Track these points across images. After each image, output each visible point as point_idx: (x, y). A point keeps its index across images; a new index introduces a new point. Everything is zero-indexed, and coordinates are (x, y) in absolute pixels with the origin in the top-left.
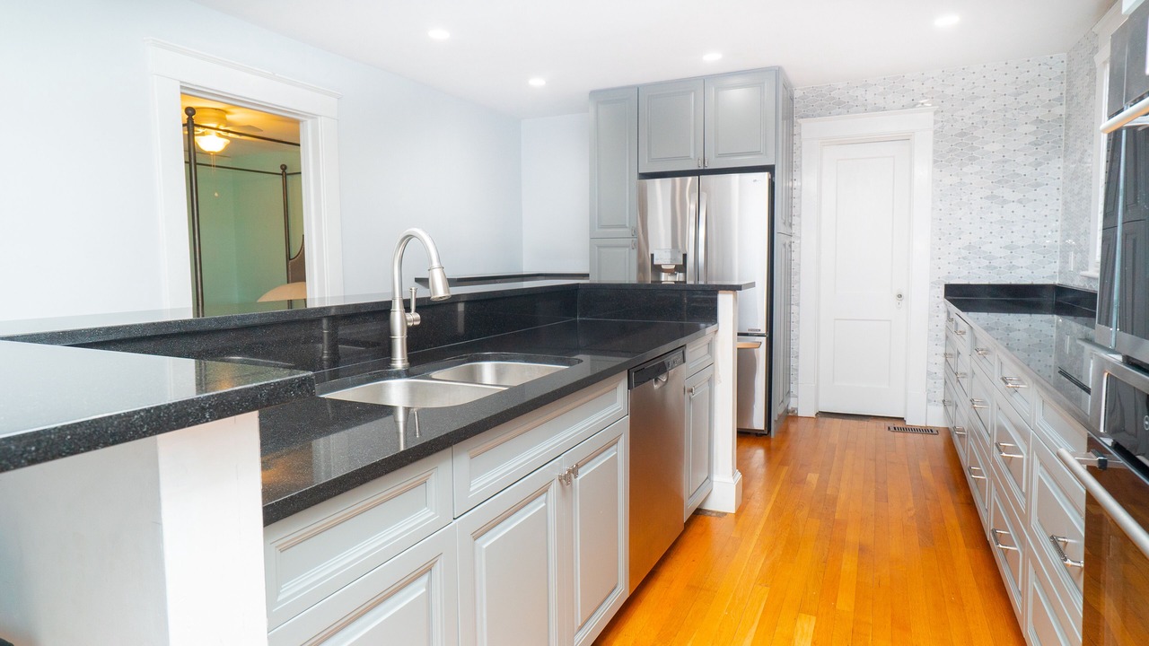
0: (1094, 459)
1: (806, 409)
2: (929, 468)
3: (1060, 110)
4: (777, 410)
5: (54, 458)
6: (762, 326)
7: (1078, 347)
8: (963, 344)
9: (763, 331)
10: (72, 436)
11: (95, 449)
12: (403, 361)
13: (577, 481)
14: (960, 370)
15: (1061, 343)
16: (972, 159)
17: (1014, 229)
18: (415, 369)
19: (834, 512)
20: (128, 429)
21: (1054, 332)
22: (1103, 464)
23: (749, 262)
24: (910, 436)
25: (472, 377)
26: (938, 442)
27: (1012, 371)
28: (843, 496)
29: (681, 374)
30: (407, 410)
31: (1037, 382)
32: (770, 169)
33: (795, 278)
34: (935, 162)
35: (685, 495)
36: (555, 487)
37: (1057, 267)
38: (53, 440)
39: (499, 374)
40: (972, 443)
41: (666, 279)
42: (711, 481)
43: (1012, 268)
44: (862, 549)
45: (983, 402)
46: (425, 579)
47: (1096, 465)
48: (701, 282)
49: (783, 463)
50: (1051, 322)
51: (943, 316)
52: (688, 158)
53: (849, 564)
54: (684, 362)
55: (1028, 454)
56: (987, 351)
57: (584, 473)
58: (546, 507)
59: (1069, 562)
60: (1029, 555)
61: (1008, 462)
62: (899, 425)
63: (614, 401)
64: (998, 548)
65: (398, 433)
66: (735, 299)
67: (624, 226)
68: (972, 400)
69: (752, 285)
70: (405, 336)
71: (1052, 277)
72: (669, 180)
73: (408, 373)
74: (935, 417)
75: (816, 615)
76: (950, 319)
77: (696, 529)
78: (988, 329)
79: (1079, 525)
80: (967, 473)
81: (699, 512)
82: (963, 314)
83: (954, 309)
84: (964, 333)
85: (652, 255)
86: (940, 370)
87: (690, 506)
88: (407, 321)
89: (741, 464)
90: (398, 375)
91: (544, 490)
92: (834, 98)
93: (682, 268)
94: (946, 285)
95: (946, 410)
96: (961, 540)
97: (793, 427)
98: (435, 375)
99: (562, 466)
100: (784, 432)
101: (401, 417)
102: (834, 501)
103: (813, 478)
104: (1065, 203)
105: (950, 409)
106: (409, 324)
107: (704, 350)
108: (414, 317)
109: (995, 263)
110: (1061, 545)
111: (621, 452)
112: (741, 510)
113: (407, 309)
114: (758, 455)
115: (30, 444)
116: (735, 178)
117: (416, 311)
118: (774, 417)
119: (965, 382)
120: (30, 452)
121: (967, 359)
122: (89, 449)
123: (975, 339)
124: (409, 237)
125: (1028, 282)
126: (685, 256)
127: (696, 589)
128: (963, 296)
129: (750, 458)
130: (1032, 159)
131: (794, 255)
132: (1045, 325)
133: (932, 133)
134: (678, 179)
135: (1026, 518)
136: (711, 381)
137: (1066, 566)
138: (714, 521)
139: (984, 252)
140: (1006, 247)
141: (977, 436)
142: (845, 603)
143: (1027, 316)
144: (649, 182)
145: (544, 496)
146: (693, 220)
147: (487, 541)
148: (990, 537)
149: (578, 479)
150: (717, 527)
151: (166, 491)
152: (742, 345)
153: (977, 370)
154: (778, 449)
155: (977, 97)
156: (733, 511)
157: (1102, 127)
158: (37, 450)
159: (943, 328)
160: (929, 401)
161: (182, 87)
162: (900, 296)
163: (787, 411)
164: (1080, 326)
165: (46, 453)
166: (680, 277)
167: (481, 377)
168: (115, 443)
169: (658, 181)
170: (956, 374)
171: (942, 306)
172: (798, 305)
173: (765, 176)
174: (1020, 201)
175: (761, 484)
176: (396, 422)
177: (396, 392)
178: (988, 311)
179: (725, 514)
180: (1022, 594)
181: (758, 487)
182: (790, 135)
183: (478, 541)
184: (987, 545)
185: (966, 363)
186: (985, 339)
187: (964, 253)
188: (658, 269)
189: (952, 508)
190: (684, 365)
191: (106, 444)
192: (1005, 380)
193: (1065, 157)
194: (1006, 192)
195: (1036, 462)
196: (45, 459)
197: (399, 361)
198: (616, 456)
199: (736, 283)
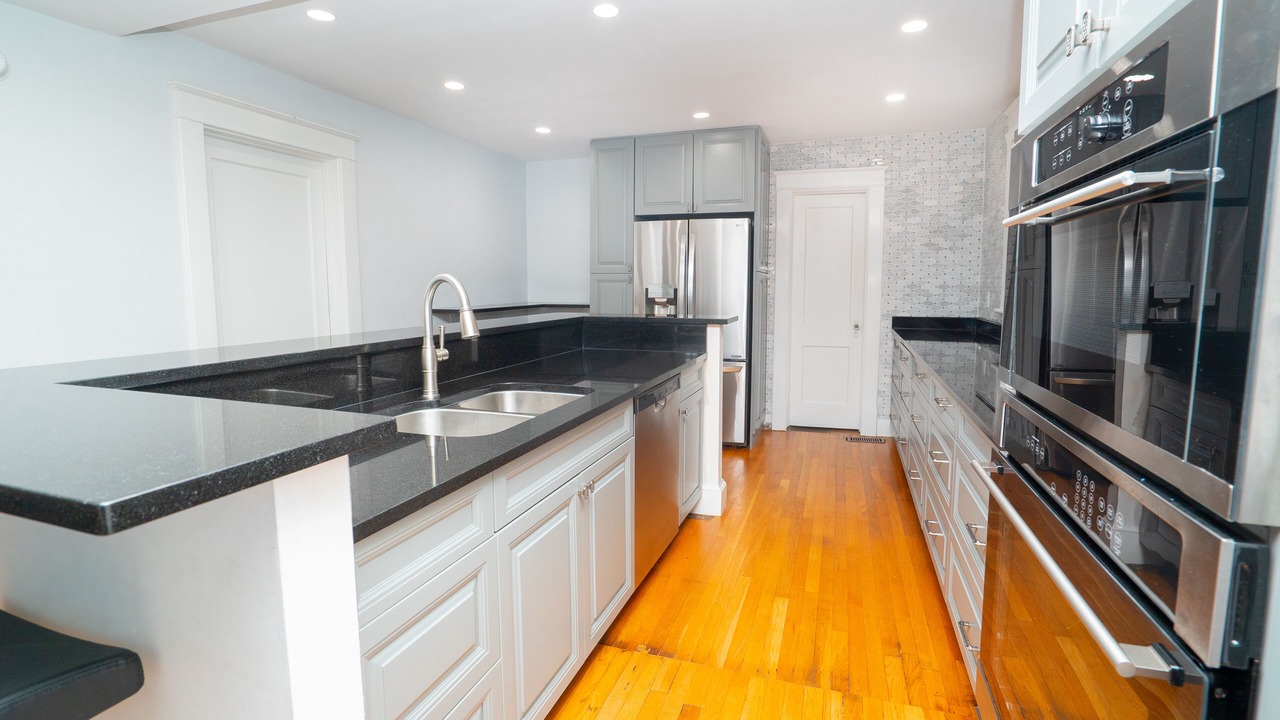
0: (995, 468)
1: (778, 424)
2: (878, 473)
3: (981, 175)
4: (755, 426)
5: (210, 499)
6: (742, 353)
7: (992, 370)
8: (906, 369)
9: (744, 357)
10: (223, 480)
11: (239, 490)
12: (434, 392)
13: (592, 496)
14: (904, 389)
15: (980, 365)
16: (915, 212)
17: (946, 271)
18: (445, 400)
19: (803, 512)
20: (262, 473)
21: (974, 357)
22: (1001, 471)
23: (731, 298)
24: (865, 446)
25: (495, 406)
26: (886, 449)
27: (942, 393)
28: (809, 498)
29: (677, 398)
30: (438, 439)
31: (960, 403)
32: (750, 215)
33: (770, 310)
34: (886, 213)
35: (679, 503)
36: (575, 501)
37: (977, 304)
38: (209, 485)
39: (519, 401)
40: (911, 450)
41: (660, 312)
42: (701, 489)
43: (944, 304)
44: (825, 542)
45: (921, 417)
46: (472, 584)
47: (996, 471)
48: (690, 317)
49: (760, 471)
50: (972, 349)
51: (891, 344)
52: (679, 203)
53: (815, 555)
54: (679, 387)
55: (953, 459)
56: (924, 376)
57: (598, 487)
58: (568, 518)
59: (978, 543)
60: (951, 539)
61: (938, 466)
62: (854, 436)
63: (622, 425)
64: (929, 535)
65: (430, 457)
66: (722, 331)
67: (622, 263)
68: (912, 416)
69: (736, 319)
70: (436, 370)
71: (974, 312)
72: (661, 222)
73: (439, 404)
74: (884, 429)
75: (789, 597)
76: (896, 347)
77: (688, 531)
78: (925, 355)
79: (985, 512)
80: (907, 475)
81: (691, 516)
82: (906, 342)
83: (898, 337)
84: (907, 359)
85: (647, 290)
86: (887, 390)
87: (683, 512)
88: (437, 357)
89: (726, 473)
90: (430, 405)
91: (566, 504)
92: (804, 154)
93: (673, 301)
94: (894, 318)
95: (892, 423)
96: (901, 528)
97: (768, 440)
98: (463, 404)
99: (580, 484)
100: (761, 444)
101: (432, 443)
102: (802, 502)
103: (785, 483)
104: (984, 252)
105: (895, 422)
106: (439, 359)
107: (696, 375)
108: (443, 353)
109: (932, 300)
110: (973, 530)
111: (628, 468)
112: (725, 513)
113: (437, 344)
114: (739, 465)
115: (193, 490)
116: (720, 221)
117: (445, 347)
118: (752, 432)
119: (906, 400)
120: (194, 495)
121: (909, 380)
122: (234, 491)
123: (915, 365)
124: (440, 282)
125: (956, 315)
126: (676, 290)
127: (689, 581)
128: (907, 327)
129: (732, 468)
130: (960, 214)
131: (770, 290)
132: (967, 351)
133: (883, 188)
134: (669, 222)
135: (950, 511)
136: (700, 403)
137: (976, 546)
138: (703, 524)
139: (923, 290)
140: (940, 287)
141: (914, 443)
142: (812, 586)
143: (955, 344)
144: (643, 223)
145: (565, 510)
146: (683, 258)
147: (521, 550)
148: (923, 526)
149: (595, 492)
150: (704, 527)
151: (280, 522)
152: (727, 369)
153: (917, 391)
154: (755, 459)
155: (919, 160)
156: (718, 513)
157: (1004, 222)
158: (199, 493)
159: (891, 354)
160: (878, 415)
161: (205, 130)
162: (857, 326)
163: (763, 426)
164: (993, 353)
165: (205, 495)
166: (671, 310)
167: (503, 405)
168: (253, 485)
169: (651, 223)
170: (901, 393)
171: (890, 335)
172: (773, 333)
173: (745, 222)
174: (951, 249)
175: (742, 490)
176: (428, 447)
177: (429, 422)
178: (926, 340)
179: (712, 517)
180: (946, 570)
181: (738, 494)
182: (767, 185)
183: (514, 551)
184: (921, 533)
185: (908, 384)
186: (923, 367)
187: (908, 291)
188: (651, 302)
189: (895, 504)
190: (679, 391)
191: (247, 487)
192: (936, 400)
193: (985, 213)
194: (940, 241)
195: (958, 466)
196: (204, 501)
197: (431, 393)
198: (623, 473)
199: (719, 317)
